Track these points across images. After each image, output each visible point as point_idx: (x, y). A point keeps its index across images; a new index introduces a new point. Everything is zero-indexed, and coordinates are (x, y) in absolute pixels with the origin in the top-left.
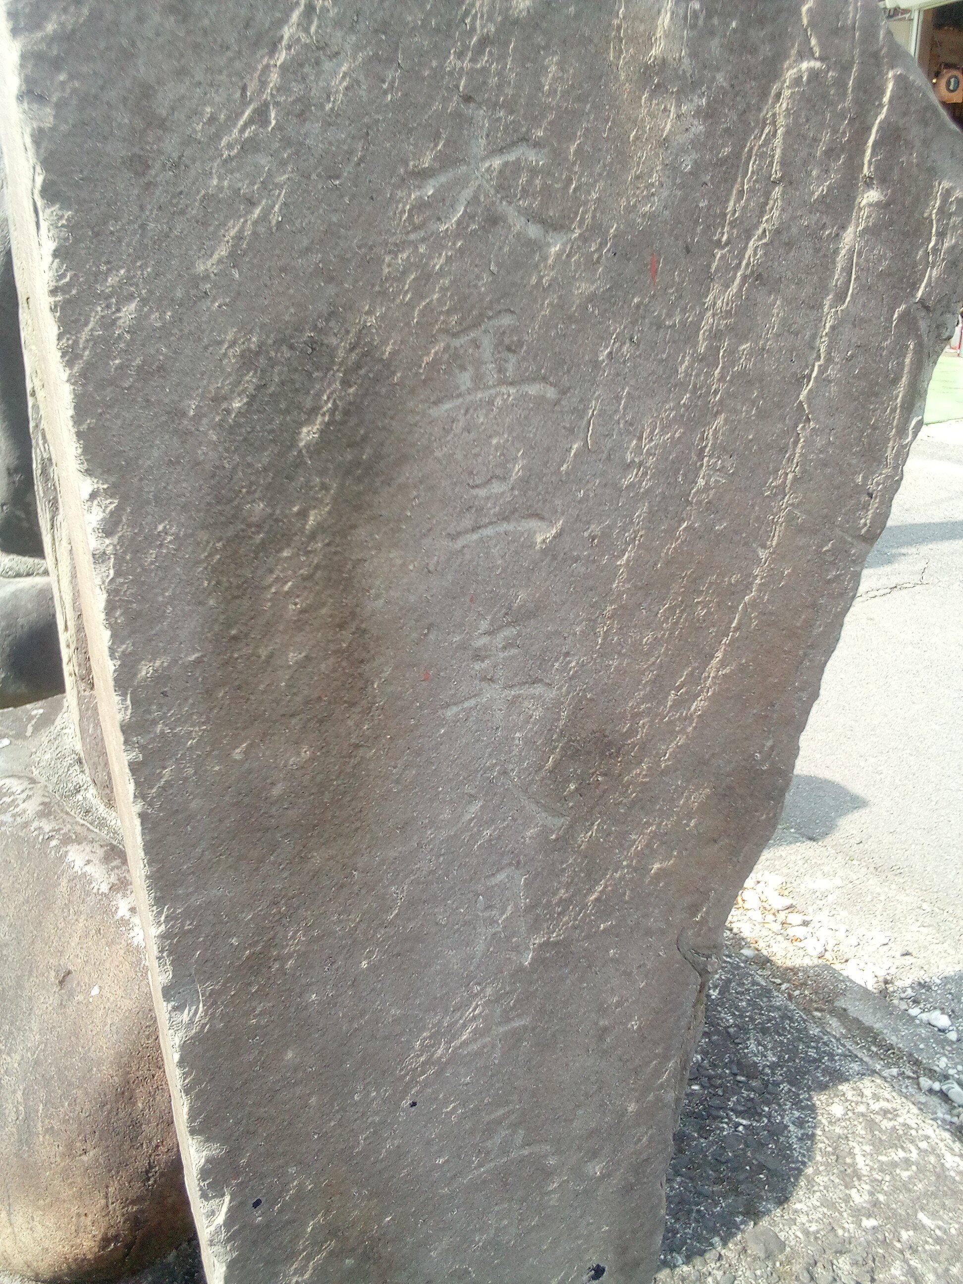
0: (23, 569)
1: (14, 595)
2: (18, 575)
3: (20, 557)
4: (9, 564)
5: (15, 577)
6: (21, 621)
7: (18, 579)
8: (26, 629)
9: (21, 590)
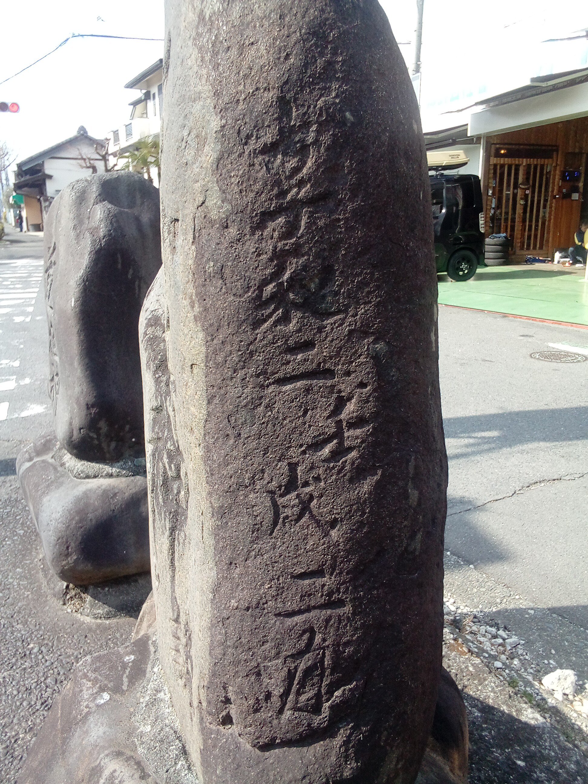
0: (91, 473)
1: (86, 494)
2: (88, 477)
3: (89, 463)
4: (81, 468)
5: (85, 478)
6: (90, 516)
7: (87, 480)
8: (94, 522)
9: (90, 490)
